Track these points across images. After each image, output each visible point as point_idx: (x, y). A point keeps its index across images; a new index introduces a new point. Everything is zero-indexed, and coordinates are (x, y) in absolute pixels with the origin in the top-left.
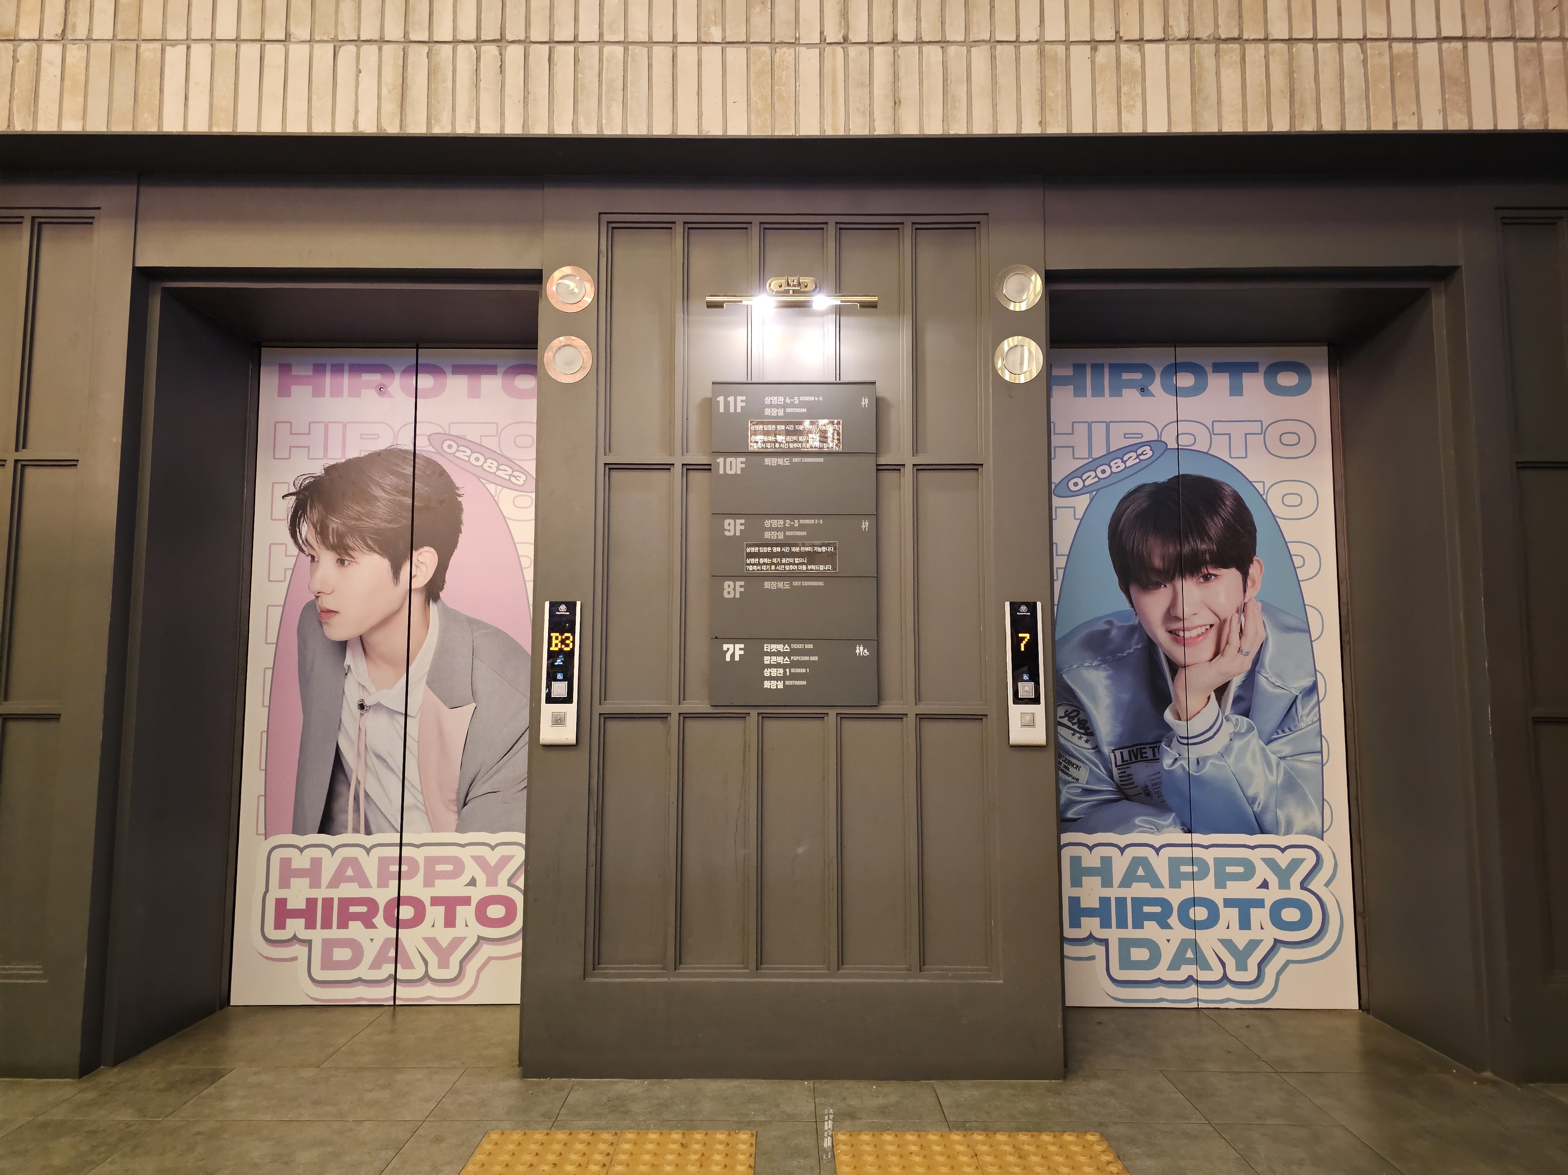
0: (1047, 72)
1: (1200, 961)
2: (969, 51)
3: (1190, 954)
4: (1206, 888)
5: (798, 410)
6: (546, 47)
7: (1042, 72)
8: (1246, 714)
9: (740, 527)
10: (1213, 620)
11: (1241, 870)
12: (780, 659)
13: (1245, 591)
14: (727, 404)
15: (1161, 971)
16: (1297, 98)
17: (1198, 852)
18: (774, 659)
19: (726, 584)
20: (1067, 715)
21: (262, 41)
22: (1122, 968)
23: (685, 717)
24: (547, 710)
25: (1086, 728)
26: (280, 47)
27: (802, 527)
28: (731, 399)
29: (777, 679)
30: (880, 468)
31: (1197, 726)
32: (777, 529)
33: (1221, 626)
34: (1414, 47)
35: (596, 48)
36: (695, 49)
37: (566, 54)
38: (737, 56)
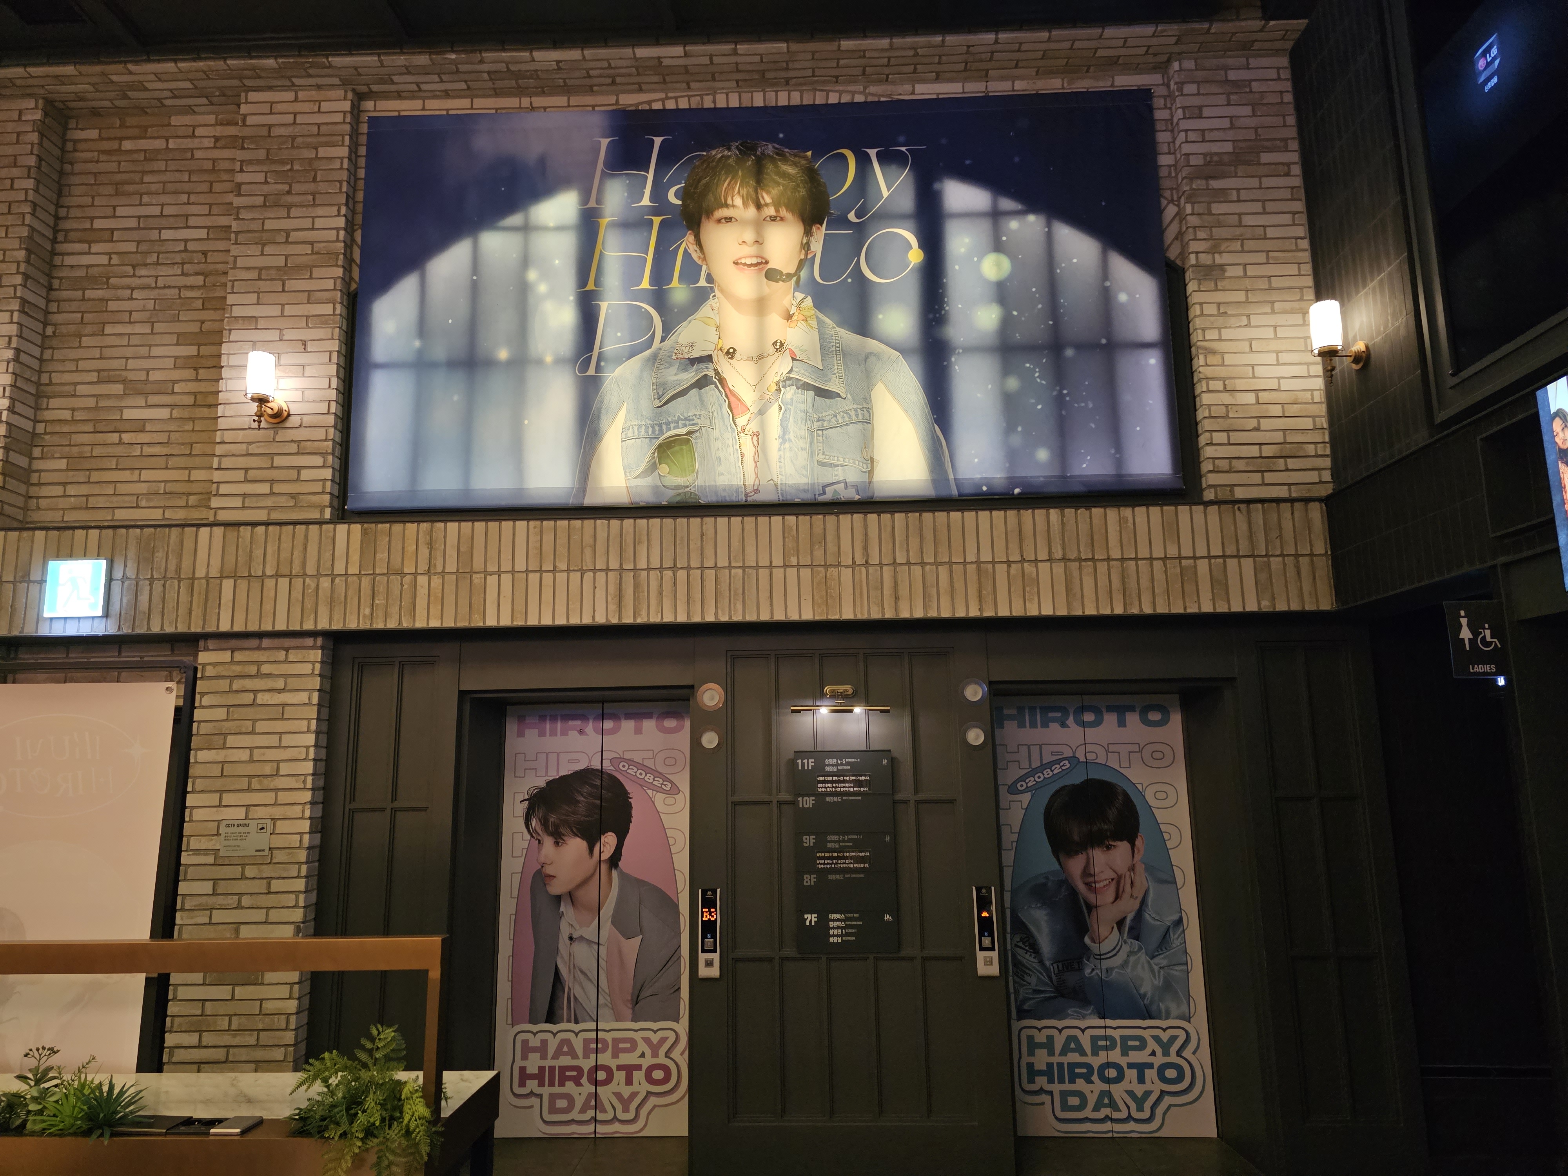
0: (983, 580)
1: (1113, 1105)
2: (937, 568)
3: (1106, 1101)
4: (1115, 1056)
5: (845, 767)
6: (699, 571)
7: (979, 579)
8: (1137, 938)
9: (812, 841)
10: (1114, 875)
11: (1137, 1043)
12: (839, 924)
13: (1133, 856)
14: (803, 764)
15: (1088, 1113)
16: (1127, 593)
17: (1110, 1032)
18: (835, 924)
19: (805, 876)
20: (1021, 940)
21: (541, 571)
22: (1062, 1110)
23: (783, 959)
24: (702, 957)
25: (1034, 948)
26: (550, 574)
27: (849, 840)
28: (805, 761)
29: (837, 936)
30: (895, 802)
31: (1106, 946)
32: (835, 842)
33: (1118, 880)
34: (1195, 562)
35: (727, 571)
36: (782, 570)
37: (710, 574)
38: (806, 573)
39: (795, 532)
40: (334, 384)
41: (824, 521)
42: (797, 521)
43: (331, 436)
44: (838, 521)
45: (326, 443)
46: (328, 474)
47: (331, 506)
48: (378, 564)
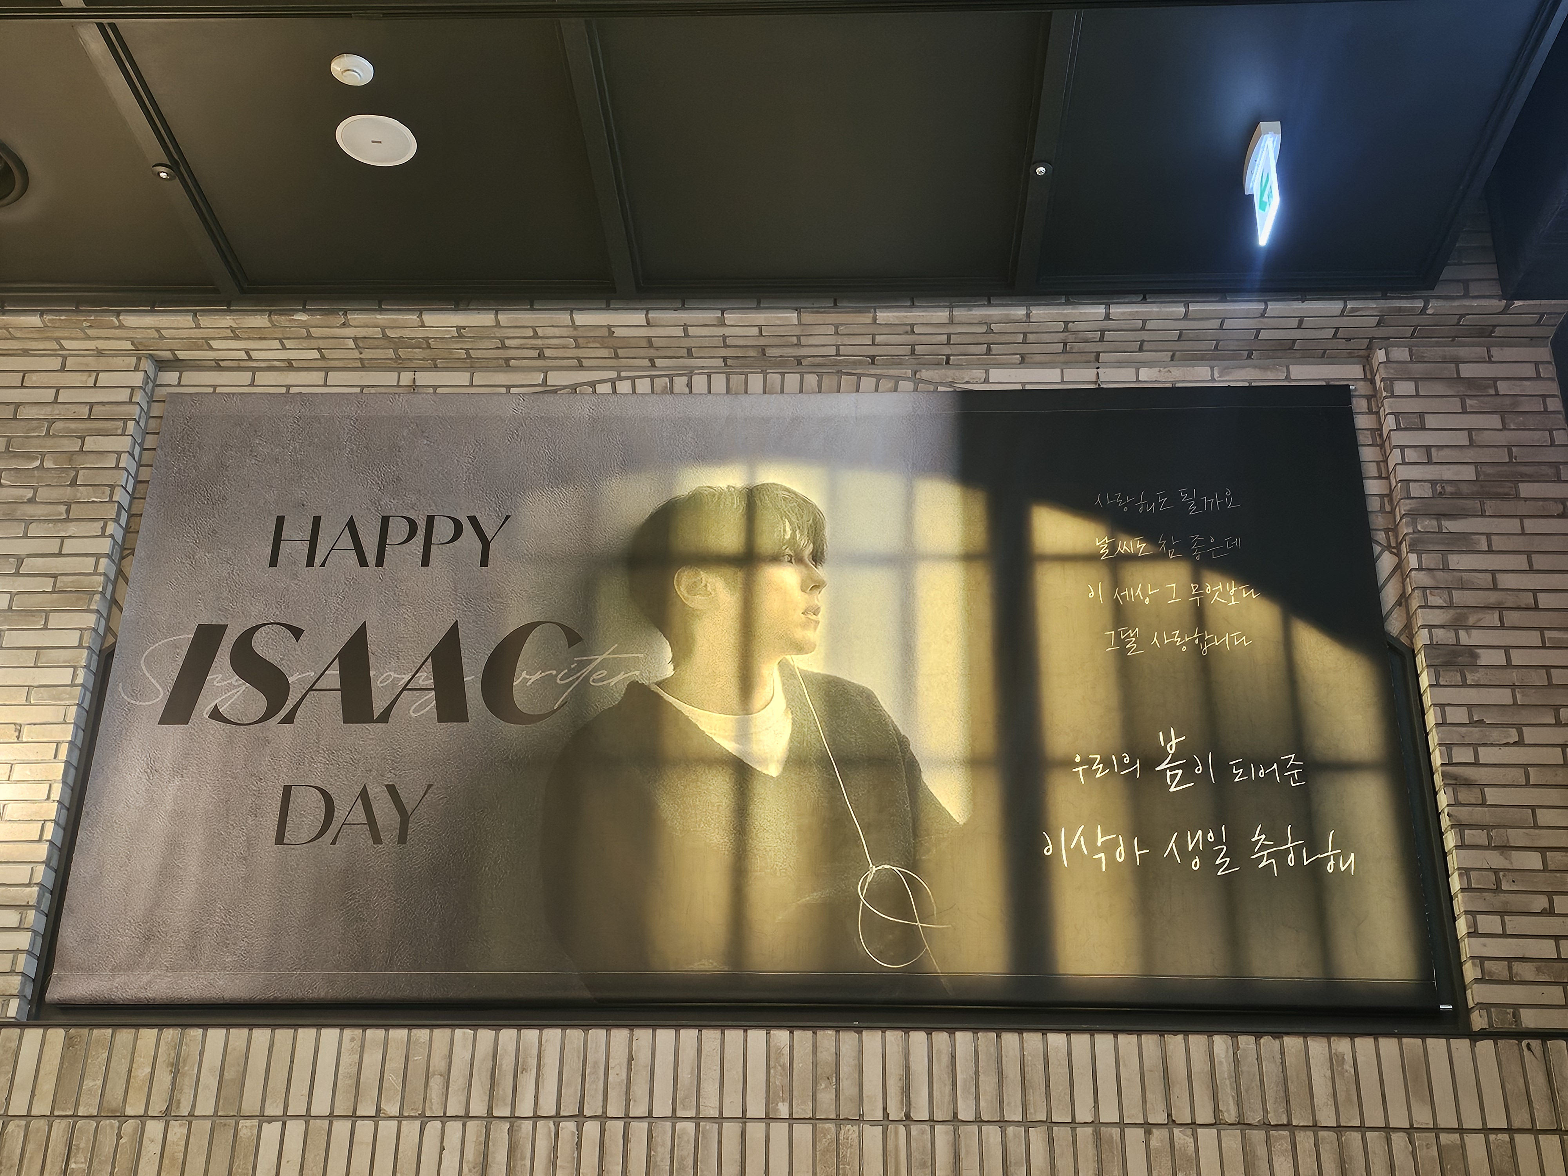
0: (1104, 1156)
2: (1027, 1132)
6: (622, 1124)
7: (1099, 1156)
21: (354, 1117)
26: (370, 1124)
34: (1462, 1139)
35: (668, 1125)
36: (763, 1125)
37: (640, 1129)
38: (803, 1132)
39: (786, 1060)
40: (56, 795)
41: (838, 1041)
42: (792, 1039)
43: (38, 878)
44: (861, 1040)
45: (28, 889)
46: (23, 940)
47: (21, 996)
48: (83, 1099)
